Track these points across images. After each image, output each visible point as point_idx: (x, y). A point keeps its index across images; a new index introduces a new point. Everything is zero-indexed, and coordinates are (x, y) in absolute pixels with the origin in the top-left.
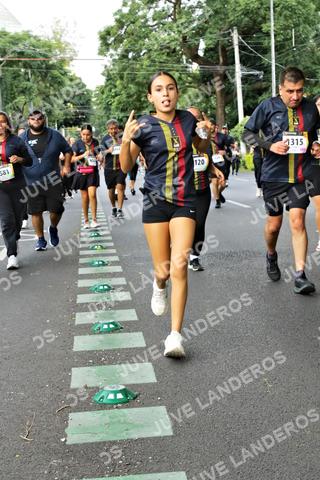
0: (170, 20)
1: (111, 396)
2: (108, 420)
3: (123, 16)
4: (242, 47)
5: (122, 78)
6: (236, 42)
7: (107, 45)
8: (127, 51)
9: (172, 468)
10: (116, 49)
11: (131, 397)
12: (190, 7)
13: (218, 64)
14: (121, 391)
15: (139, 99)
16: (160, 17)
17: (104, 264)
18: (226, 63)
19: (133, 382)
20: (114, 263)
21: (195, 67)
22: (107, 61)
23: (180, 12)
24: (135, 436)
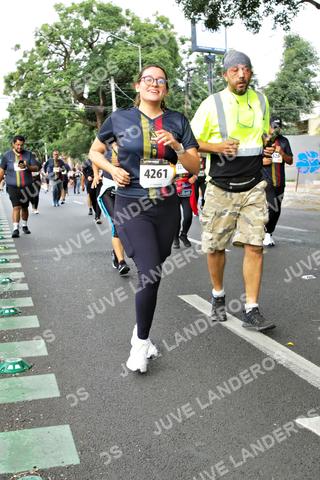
0: (61, 69)
1: (11, 367)
2: (8, 386)
3: (23, 65)
4: (117, 93)
5: (23, 113)
6: (113, 88)
7: (11, 87)
8: (27, 92)
9: (59, 422)
10: (18, 91)
11: (27, 367)
12: (77, 60)
13: (99, 104)
14: (19, 363)
15: (36, 131)
16: (53, 66)
17: (7, 261)
18: (105, 105)
19: (29, 355)
20: (15, 261)
21: (81, 107)
22: (10, 99)
23: (69, 64)
24: (30, 398)
